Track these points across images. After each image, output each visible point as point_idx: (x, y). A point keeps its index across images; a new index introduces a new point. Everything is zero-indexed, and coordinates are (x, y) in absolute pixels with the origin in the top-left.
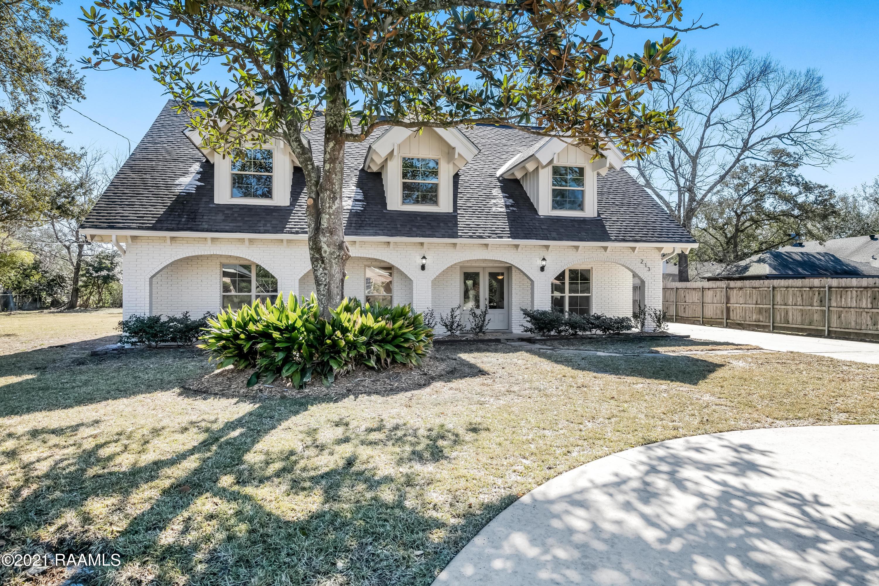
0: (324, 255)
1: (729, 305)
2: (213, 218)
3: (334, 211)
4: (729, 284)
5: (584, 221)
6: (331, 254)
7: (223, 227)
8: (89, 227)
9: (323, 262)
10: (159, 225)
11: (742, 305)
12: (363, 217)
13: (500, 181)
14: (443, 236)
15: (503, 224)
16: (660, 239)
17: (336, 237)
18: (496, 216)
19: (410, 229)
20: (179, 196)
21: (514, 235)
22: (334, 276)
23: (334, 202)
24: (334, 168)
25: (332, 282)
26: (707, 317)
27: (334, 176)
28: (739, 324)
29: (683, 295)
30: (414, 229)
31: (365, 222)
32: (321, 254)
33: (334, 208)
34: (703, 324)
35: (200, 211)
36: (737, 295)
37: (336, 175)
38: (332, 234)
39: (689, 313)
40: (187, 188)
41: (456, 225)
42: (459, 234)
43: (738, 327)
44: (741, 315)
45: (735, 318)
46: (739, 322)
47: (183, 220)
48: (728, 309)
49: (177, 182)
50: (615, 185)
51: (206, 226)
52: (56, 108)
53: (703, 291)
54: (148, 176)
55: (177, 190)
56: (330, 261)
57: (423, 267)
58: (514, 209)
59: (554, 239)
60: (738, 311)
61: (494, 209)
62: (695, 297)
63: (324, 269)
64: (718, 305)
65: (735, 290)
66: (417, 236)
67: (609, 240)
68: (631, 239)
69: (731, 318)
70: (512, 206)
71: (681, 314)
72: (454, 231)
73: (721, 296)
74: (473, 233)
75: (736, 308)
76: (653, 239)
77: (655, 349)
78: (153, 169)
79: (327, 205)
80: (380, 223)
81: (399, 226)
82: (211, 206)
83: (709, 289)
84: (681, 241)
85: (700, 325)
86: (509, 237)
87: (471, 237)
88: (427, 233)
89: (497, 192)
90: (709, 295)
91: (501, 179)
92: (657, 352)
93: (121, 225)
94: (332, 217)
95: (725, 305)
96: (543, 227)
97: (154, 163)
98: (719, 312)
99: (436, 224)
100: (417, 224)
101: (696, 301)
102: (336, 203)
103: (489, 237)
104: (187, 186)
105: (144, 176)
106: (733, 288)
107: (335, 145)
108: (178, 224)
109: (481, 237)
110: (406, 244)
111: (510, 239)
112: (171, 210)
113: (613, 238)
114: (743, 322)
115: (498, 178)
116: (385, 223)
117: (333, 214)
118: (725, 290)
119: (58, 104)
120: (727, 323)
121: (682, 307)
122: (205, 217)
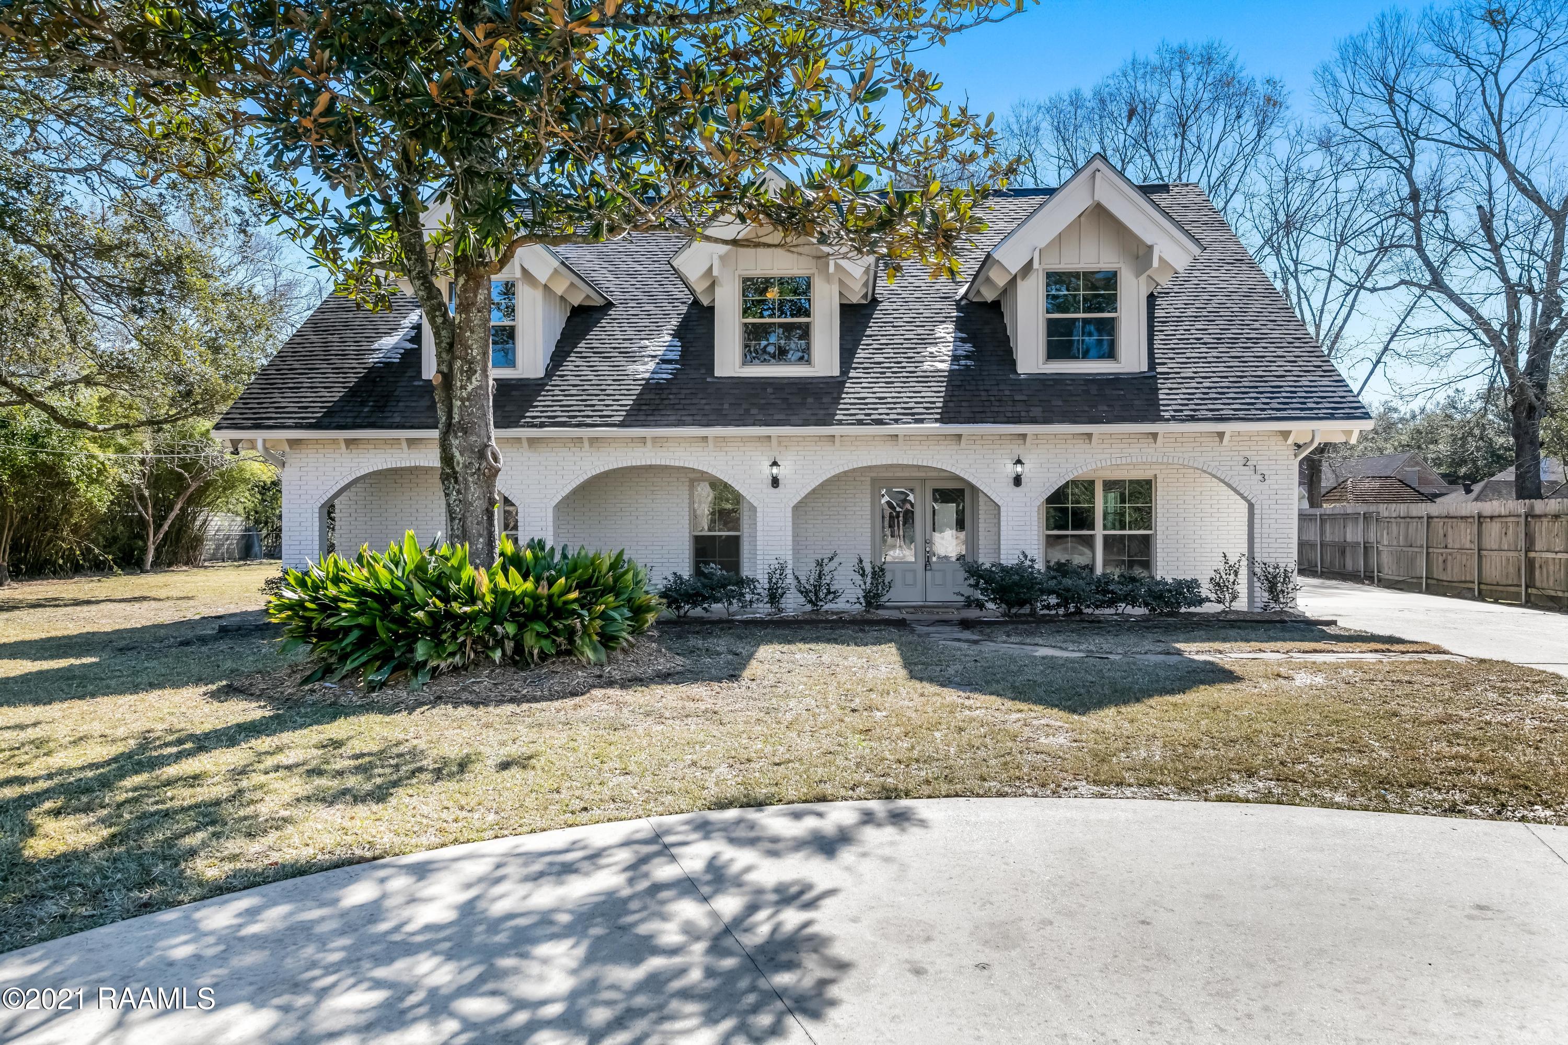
0: (457, 469)
1: (1532, 555)
2: (413, 404)
3: (470, 394)
4: (1532, 507)
5: (1115, 381)
6: (466, 467)
7: (424, 420)
8: (226, 428)
9: (456, 482)
10: (327, 420)
11: (1560, 556)
12: (668, 391)
13: (959, 308)
14: (806, 423)
15: (935, 394)
16: (1279, 414)
17: (474, 438)
18: (925, 379)
19: (747, 411)
20: (370, 369)
21: (946, 418)
22: (471, 504)
23: (469, 379)
24: (468, 320)
25: (468, 514)
26: (1489, 581)
27: (468, 334)
28: (1552, 598)
29: (1441, 532)
30: (754, 411)
31: (666, 402)
32: (453, 468)
33: (470, 388)
34: (1481, 597)
35: (396, 393)
36: (1549, 531)
37: (472, 332)
38: (466, 433)
39: (1453, 573)
40: (389, 355)
41: (837, 400)
42: (837, 417)
43: (1550, 604)
44: (1557, 576)
45: (1545, 585)
46: (1553, 593)
47: (366, 410)
48: (1530, 563)
49: (376, 346)
50: (1220, 298)
51: (398, 420)
52: (244, 232)
53: (1480, 524)
54: (335, 338)
55: (372, 359)
56: (465, 479)
57: (775, 482)
58: (969, 363)
59: (1033, 421)
60: (1551, 568)
61: (926, 366)
62: (1464, 536)
63: (459, 492)
64: (1511, 554)
65: (1545, 520)
66: (754, 425)
67: (1158, 418)
68: (1210, 414)
69: (1538, 584)
70: (967, 357)
71: (1438, 574)
72: (831, 411)
73: (1516, 535)
74: (866, 415)
75: (1546, 561)
76: (1263, 415)
77: (1178, 645)
78: (347, 325)
79: (459, 384)
80: (694, 401)
81: (726, 406)
82: (416, 383)
83: (1492, 518)
84: (1332, 417)
85: (1473, 599)
86: (936, 420)
87: (860, 422)
88: (776, 417)
89: (946, 331)
90: (1493, 530)
91: (963, 303)
92: (1179, 653)
93: (271, 422)
94: (467, 403)
95: (1523, 554)
96: (1017, 398)
97: (351, 315)
98: (1511, 570)
99: (799, 401)
100: (763, 401)
101: (1468, 545)
102: (474, 380)
103: (896, 421)
104: (389, 351)
105: (330, 338)
106: (1540, 516)
107: (467, 281)
108: (355, 417)
109: (880, 422)
110: (743, 439)
111: (938, 425)
112: (353, 393)
113: (1167, 415)
114: (1560, 594)
115: (958, 303)
116: (704, 401)
117: (468, 399)
118: (1523, 519)
119: (248, 225)
120: (1528, 595)
121: (1441, 559)
122: (401, 404)
